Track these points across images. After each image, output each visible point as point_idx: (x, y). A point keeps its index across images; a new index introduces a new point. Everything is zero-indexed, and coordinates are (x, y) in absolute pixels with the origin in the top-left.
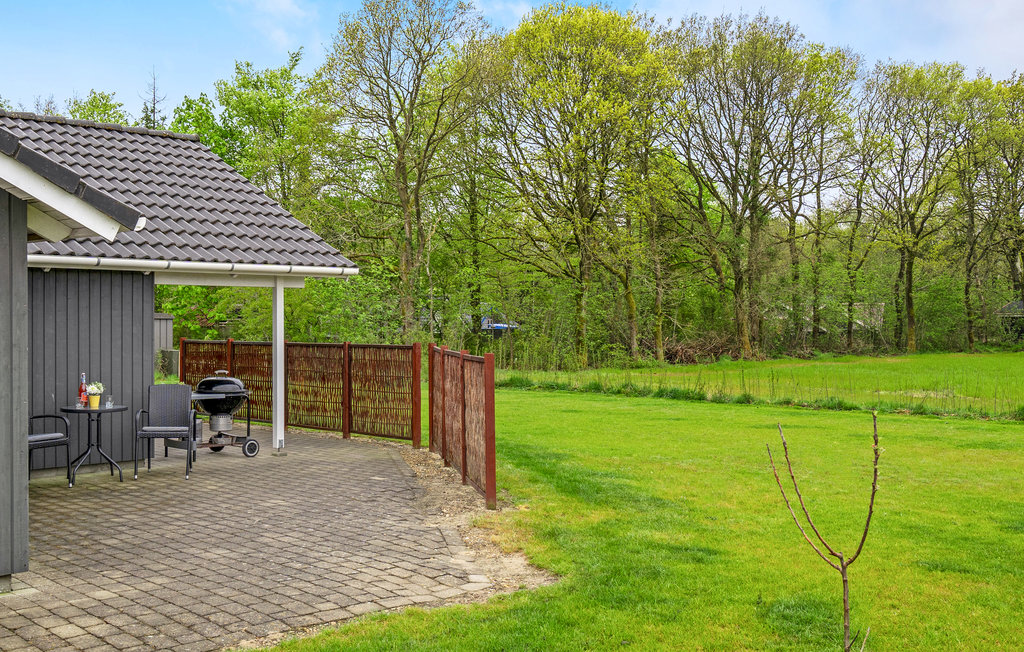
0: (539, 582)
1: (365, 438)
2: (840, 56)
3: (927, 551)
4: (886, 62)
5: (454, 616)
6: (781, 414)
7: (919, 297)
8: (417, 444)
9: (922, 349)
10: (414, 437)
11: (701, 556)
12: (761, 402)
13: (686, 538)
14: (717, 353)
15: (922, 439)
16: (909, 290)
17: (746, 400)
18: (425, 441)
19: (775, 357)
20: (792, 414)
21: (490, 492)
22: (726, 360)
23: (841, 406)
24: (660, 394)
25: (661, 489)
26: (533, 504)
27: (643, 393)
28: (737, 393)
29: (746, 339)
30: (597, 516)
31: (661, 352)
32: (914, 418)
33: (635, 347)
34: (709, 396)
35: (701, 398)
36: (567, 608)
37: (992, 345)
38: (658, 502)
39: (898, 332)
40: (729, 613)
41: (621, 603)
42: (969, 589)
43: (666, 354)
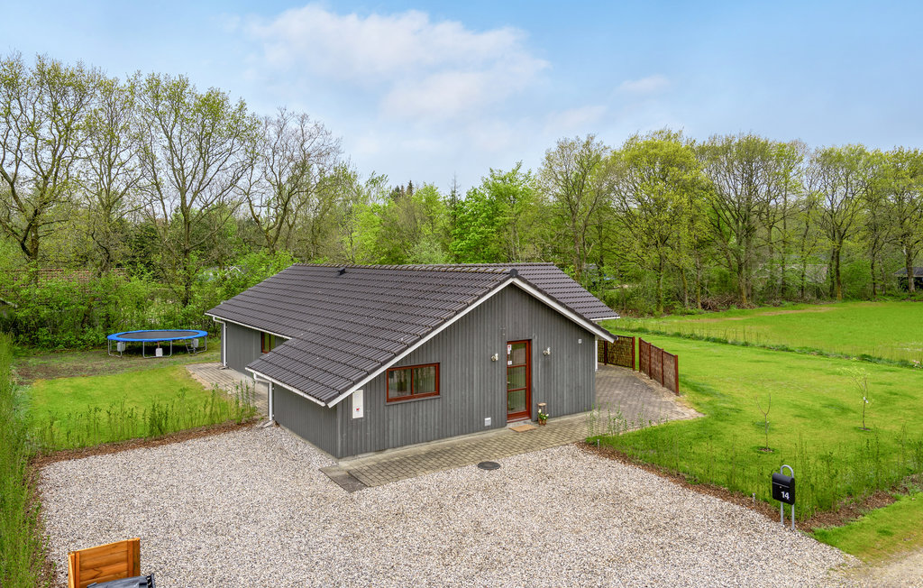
0: (700, 416)
1: (612, 366)
2: (793, 145)
3: (797, 412)
4: (820, 148)
5: (688, 422)
6: (762, 353)
7: (844, 268)
8: (634, 370)
9: (845, 299)
10: (633, 367)
11: (738, 411)
12: (753, 345)
13: (733, 406)
14: (728, 304)
15: (815, 370)
16: (838, 266)
17: (746, 344)
18: (637, 367)
19: (760, 306)
20: (766, 354)
21: (677, 392)
22: (734, 308)
23: (787, 350)
24: (708, 339)
25: (722, 390)
26: (687, 395)
27: (700, 338)
28: (742, 341)
29: (744, 297)
30: (707, 399)
31: (699, 304)
32: (818, 357)
33: (687, 302)
34: (730, 341)
35: (726, 342)
36: (710, 420)
37: (889, 295)
38: (721, 394)
39: (832, 289)
40: (746, 424)
41: (722, 421)
42: (803, 421)
43: (702, 304)
